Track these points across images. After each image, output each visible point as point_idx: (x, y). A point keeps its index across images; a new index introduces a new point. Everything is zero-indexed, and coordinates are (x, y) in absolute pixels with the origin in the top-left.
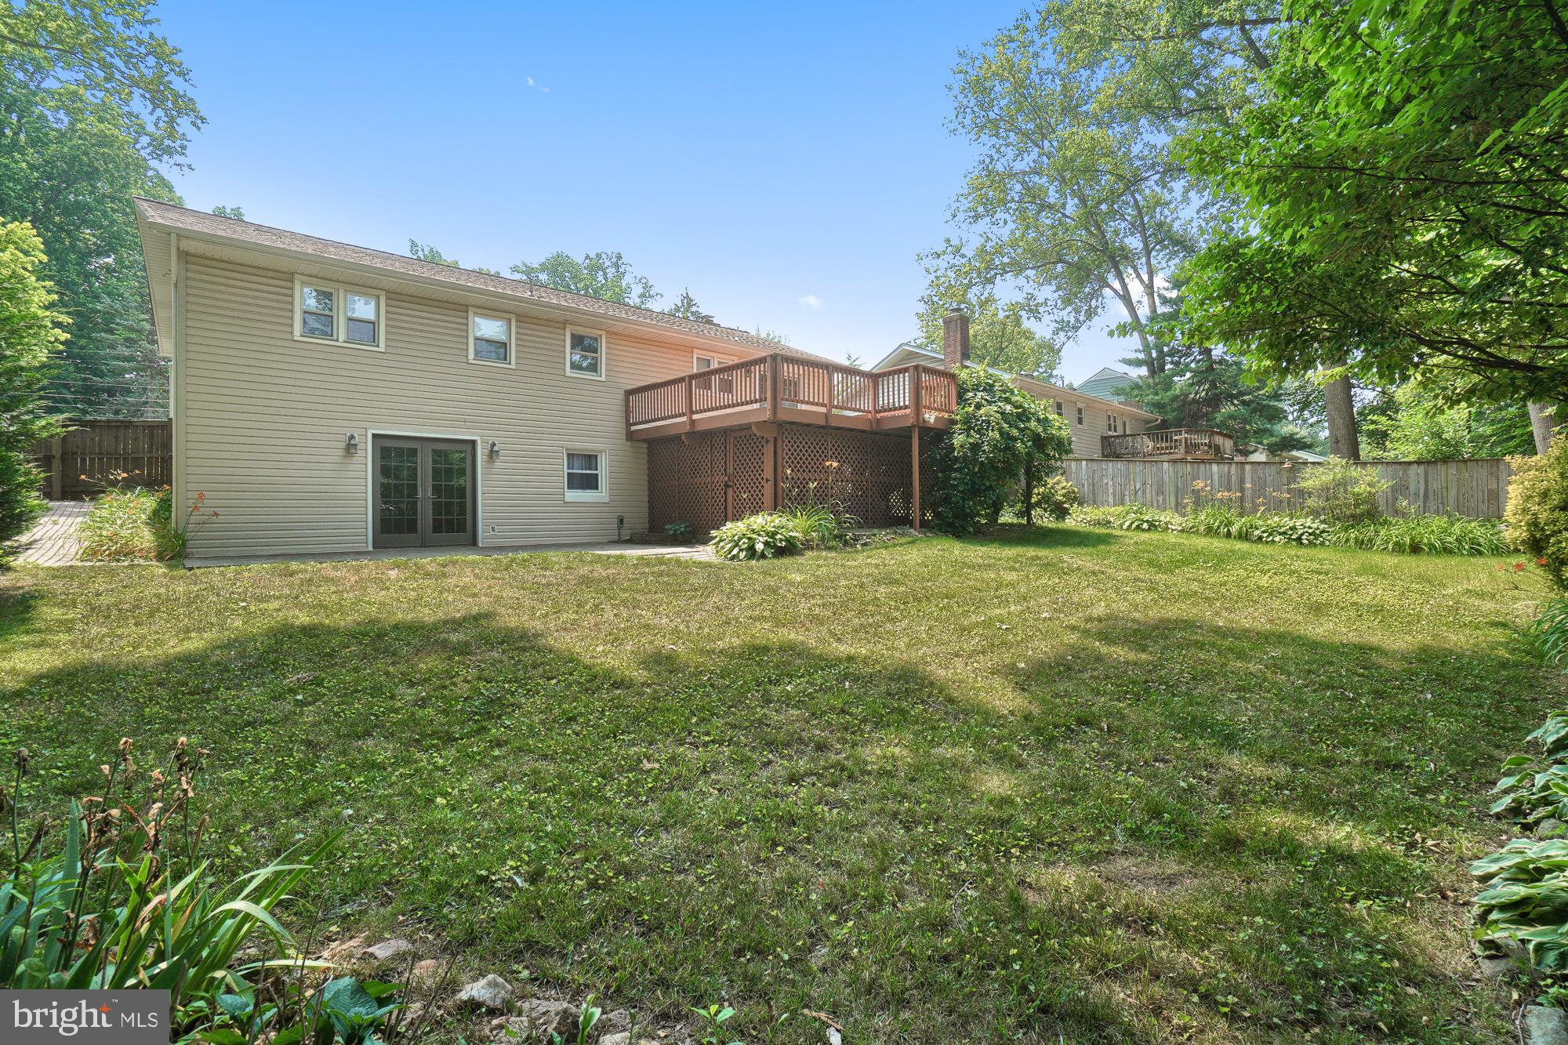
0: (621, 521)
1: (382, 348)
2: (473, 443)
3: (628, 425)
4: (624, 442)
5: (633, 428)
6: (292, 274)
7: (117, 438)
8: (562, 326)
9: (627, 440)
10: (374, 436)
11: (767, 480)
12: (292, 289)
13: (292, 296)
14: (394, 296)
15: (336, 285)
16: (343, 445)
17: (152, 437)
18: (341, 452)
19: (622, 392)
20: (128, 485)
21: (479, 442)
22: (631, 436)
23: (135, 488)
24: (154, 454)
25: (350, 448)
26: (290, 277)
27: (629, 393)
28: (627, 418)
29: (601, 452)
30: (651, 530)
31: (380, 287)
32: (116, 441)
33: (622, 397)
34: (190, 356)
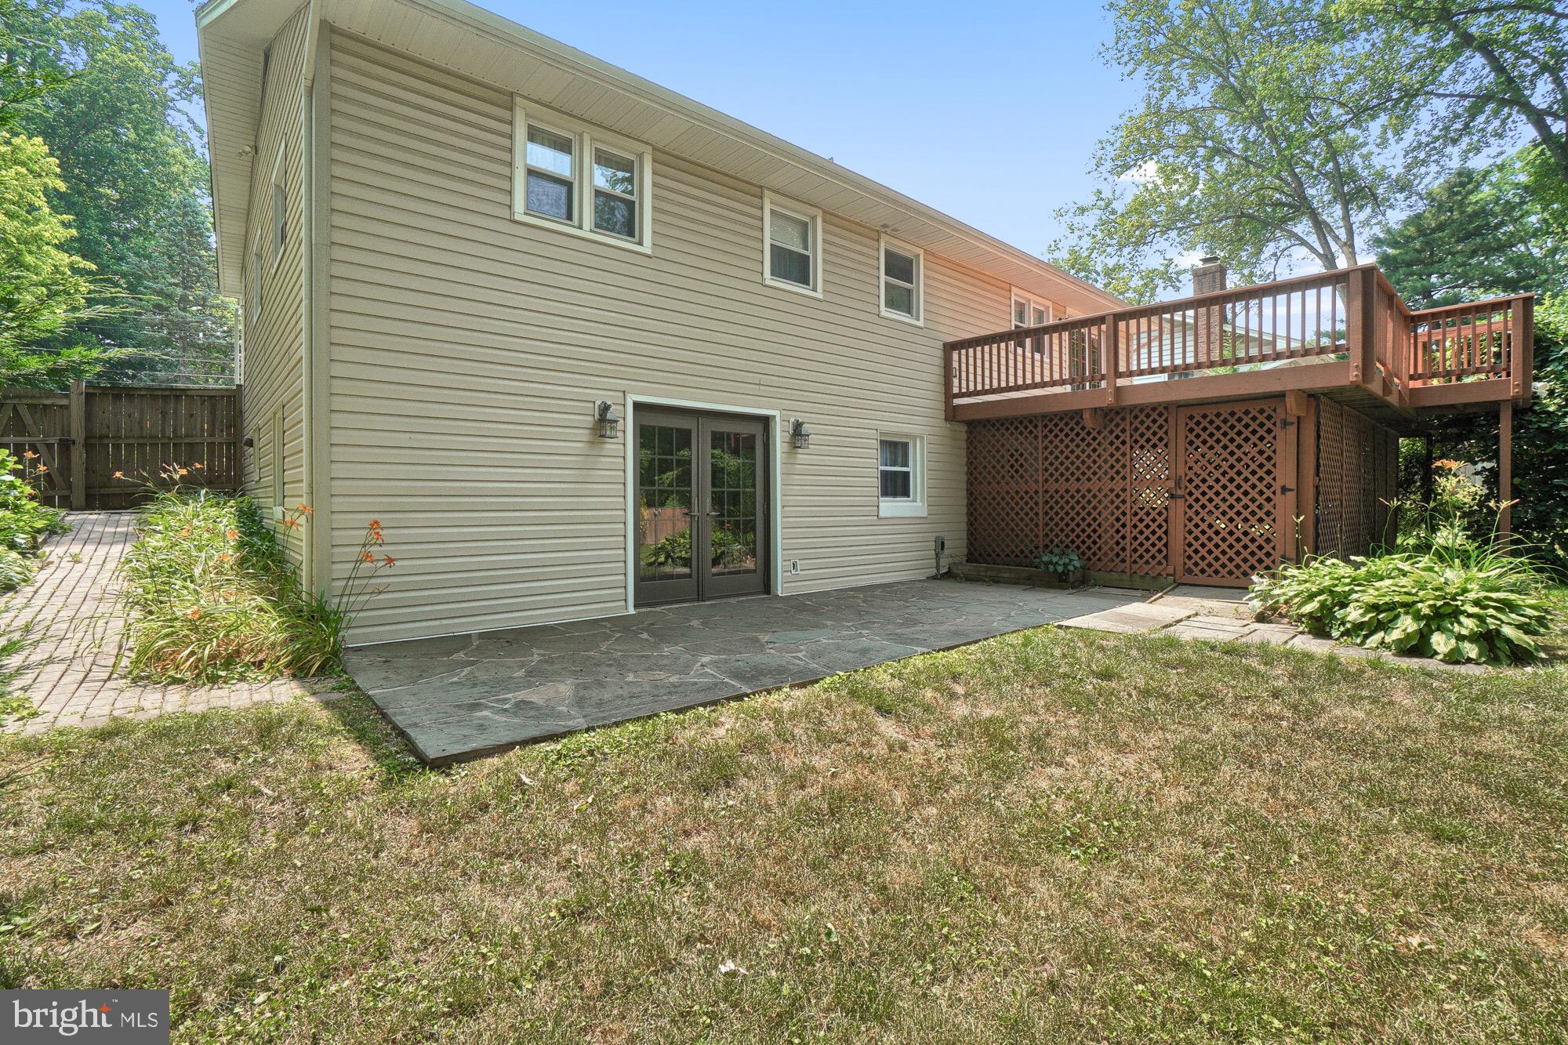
0: (943, 544)
1: (647, 248)
2: (765, 421)
3: (949, 395)
4: (942, 423)
5: (957, 401)
6: (511, 94)
7: (164, 414)
8: (874, 235)
9: (946, 419)
10: (638, 407)
11: (1284, 490)
12: (511, 123)
13: (511, 137)
14: (664, 157)
15: (578, 126)
16: (589, 421)
17: (213, 413)
18: (585, 435)
19: (940, 345)
20: (189, 487)
21: (778, 419)
22: (952, 414)
23: (197, 493)
24: (217, 440)
25: (603, 423)
26: (507, 100)
27: (950, 347)
28: (948, 384)
29: (914, 438)
30: (971, 558)
31: (644, 137)
32: (164, 418)
33: (940, 353)
34: (338, 237)
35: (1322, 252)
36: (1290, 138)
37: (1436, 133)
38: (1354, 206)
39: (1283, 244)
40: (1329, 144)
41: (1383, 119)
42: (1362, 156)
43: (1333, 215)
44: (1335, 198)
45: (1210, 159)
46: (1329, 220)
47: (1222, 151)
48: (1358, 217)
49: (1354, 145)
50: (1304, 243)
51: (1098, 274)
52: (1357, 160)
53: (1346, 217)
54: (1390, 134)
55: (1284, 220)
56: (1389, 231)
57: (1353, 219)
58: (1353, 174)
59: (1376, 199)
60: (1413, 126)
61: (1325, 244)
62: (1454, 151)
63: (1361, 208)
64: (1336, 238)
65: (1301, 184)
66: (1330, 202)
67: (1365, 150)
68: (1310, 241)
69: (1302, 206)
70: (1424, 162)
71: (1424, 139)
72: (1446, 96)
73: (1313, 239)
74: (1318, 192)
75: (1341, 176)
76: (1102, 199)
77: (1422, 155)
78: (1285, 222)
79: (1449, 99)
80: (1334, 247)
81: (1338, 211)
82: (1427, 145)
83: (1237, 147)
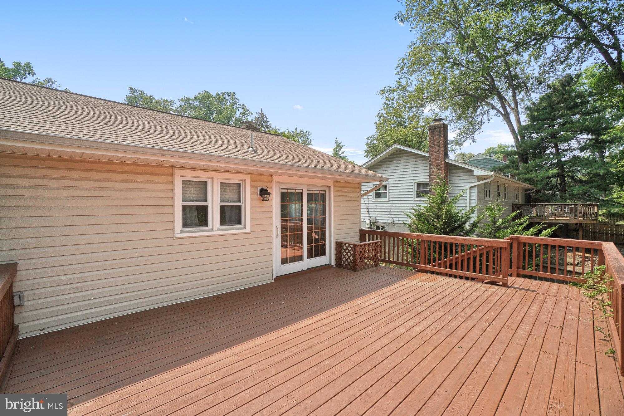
35: (503, 113)
36: (487, 59)
37: (553, 58)
38: (517, 91)
39: (486, 108)
40: (506, 62)
41: (530, 51)
42: (521, 69)
43: (509, 95)
44: (509, 87)
45: (452, 67)
46: (506, 98)
47: (457, 64)
48: (519, 97)
49: (517, 63)
50: (495, 108)
51: (406, 119)
52: (518, 70)
53: (514, 96)
54: (532, 59)
55: (486, 97)
56: (534, 104)
57: (517, 97)
58: (516, 77)
59: (527, 88)
60: (543, 55)
61: (505, 109)
62: (561, 67)
63: (520, 92)
64: (510, 105)
65: (493, 80)
66: (507, 89)
67: (522, 66)
68: (497, 107)
69: (494, 91)
70: (548, 72)
71: (548, 61)
72: (561, 38)
73: (499, 106)
74: (502, 84)
75: (511, 77)
76: (402, 86)
77: (547, 69)
78: (487, 98)
79: (562, 39)
80: (509, 110)
81: (510, 93)
82: (550, 64)
83: (464, 62)
